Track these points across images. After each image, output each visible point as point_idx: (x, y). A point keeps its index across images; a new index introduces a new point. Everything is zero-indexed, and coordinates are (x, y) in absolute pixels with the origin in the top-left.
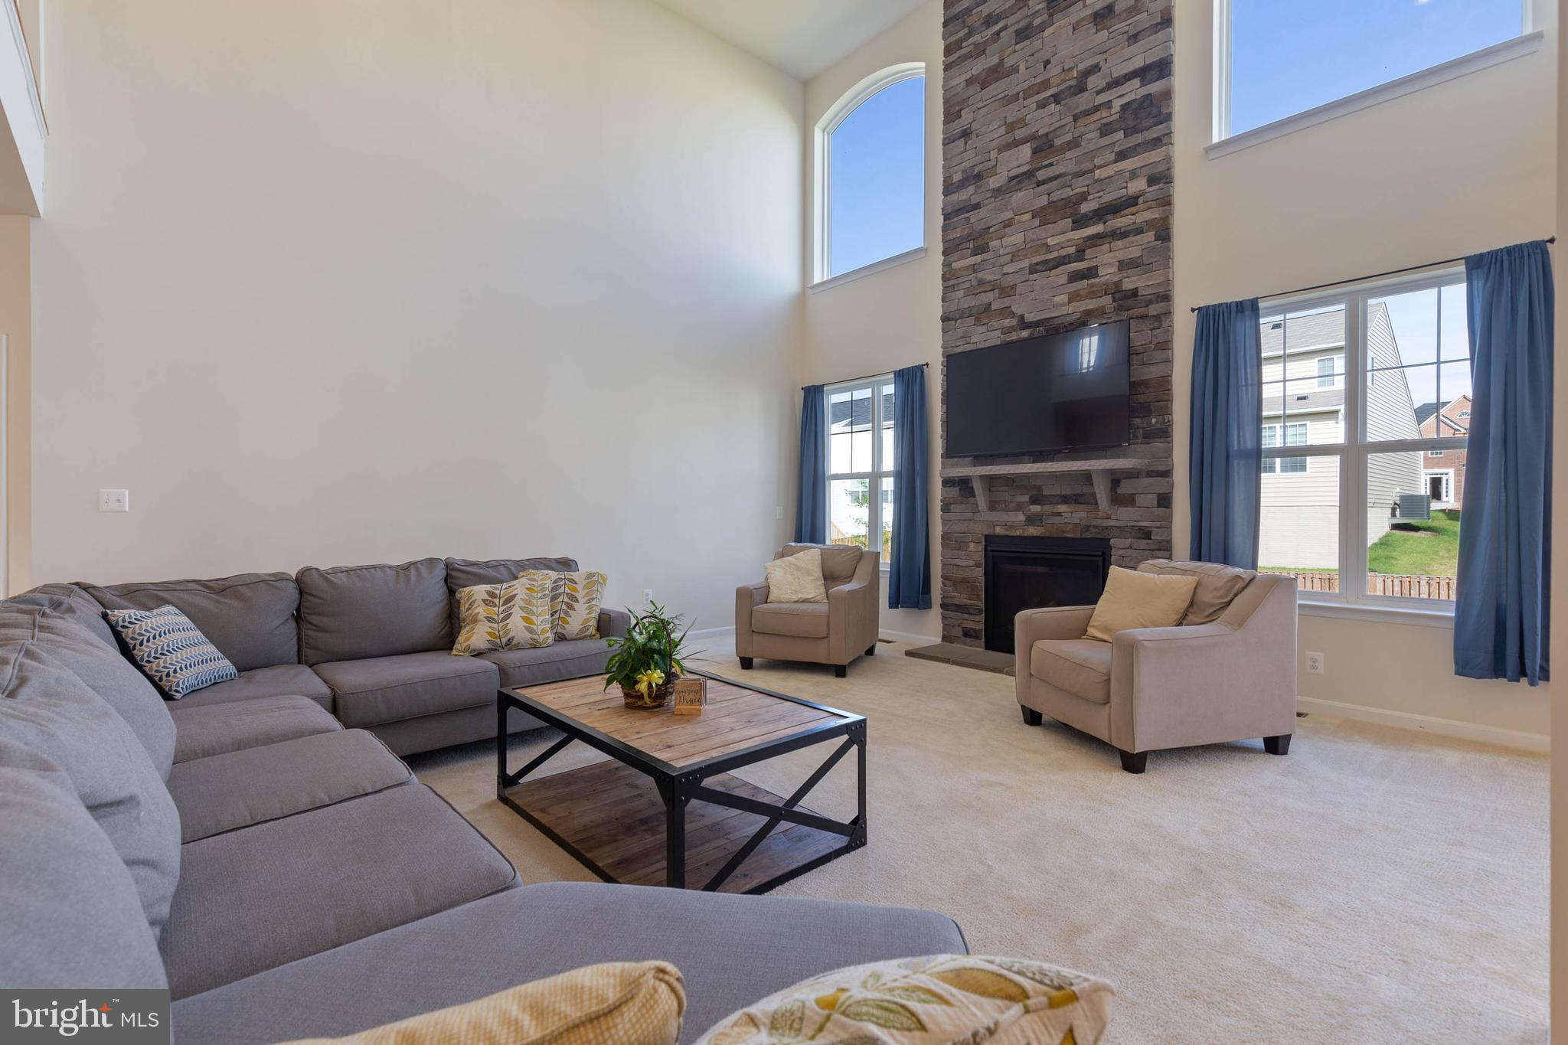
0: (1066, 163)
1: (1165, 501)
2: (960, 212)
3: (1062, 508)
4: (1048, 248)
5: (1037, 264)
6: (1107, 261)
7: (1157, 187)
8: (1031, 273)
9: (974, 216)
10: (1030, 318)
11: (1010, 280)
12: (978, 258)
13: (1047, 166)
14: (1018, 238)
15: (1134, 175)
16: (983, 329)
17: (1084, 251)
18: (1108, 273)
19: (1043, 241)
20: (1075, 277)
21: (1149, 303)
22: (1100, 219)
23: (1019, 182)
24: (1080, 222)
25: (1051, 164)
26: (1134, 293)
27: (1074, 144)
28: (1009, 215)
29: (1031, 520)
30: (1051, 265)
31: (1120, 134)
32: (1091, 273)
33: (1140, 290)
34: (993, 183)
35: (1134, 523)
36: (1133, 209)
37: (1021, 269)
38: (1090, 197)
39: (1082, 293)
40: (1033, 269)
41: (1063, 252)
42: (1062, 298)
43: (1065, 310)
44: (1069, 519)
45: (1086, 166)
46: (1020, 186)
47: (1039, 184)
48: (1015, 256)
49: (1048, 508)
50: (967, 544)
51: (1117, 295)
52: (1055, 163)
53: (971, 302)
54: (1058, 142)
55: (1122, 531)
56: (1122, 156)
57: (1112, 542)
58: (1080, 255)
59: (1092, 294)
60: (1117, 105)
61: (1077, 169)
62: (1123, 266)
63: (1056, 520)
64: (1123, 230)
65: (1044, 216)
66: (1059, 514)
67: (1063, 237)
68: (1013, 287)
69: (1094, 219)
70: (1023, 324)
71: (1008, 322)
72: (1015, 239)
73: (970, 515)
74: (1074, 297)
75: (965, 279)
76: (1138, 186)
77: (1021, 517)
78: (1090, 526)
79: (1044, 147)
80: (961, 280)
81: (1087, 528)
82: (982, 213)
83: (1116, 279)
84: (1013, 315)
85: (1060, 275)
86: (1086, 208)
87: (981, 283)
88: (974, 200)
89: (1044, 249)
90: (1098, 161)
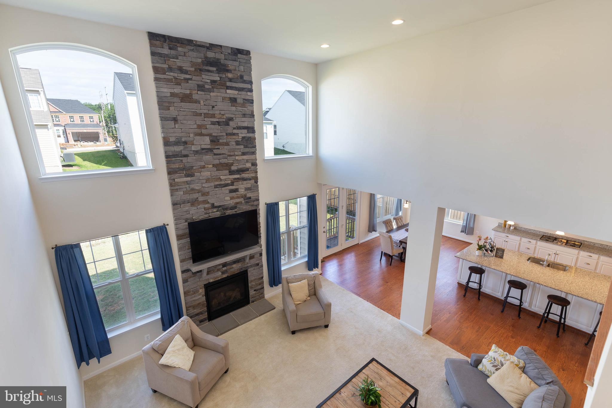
0: (224, 150)
1: (261, 255)
2: (176, 156)
3: (234, 266)
4: (221, 180)
5: (217, 185)
6: (242, 187)
7: (254, 167)
8: (215, 188)
9: (184, 160)
10: (216, 204)
11: (207, 190)
12: (189, 179)
13: (217, 149)
14: (208, 174)
15: (247, 161)
16: (195, 208)
17: (233, 183)
18: (242, 191)
19: (219, 177)
20: (232, 191)
21: (254, 201)
22: (239, 173)
23: (207, 152)
24: (231, 173)
25: (219, 149)
26: (250, 198)
27: (227, 144)
28: (203, 164)
29: (223, 273)
30: (222, 186)
31: (242, 146)
32: (236, 190)
33: (251, 197)
34: (194, 148)
35: (254, 263)
36: (248, 172)
37: (211, 186)
38: (234, 165)
39: (235, 197)
40: (216, 187)
41: (227, 182)
42: (228, 198)
43: (229, 202)
44: (236, 268)
45: (232, 153)
46: (206, 153)
47: (215, 154)
48: (208, 180)
49: (228, 267)
50: (198, 291)
51: (245, 198)
52: (220, 149)
53: (187, 197)
54: (221, 141)
55: (251, 266)
56: (244, 154)
57: (249, 270)
58: (232, 184)
59: (238, 197)
60: (241, 136)
61: (229, 153)
62: (247, 189)
63: (232, 270)
64: (245, 178)
65: (219, 167)
66: (233, 268)
67: (225, 177)
68: (208, 193)
69: (237, 173)
70: (213, 206)
71: (207, 206)
72: (206, 174)
73: (198, 280)
74: (232, 198)
75: (184, 187)
76: (249, 165)
77: (220, 273)
78: (242, 268)
79: (215, 140)
80: (181, 187)
81: (242, 269)
82: (189, 159)
83: (244, 193)
84: (208, 203)
85: (226, 190)
86: (234, 168)
87: (193, 190)
88: (184, 152)
89: (220, 180)
90: (236, 153)
